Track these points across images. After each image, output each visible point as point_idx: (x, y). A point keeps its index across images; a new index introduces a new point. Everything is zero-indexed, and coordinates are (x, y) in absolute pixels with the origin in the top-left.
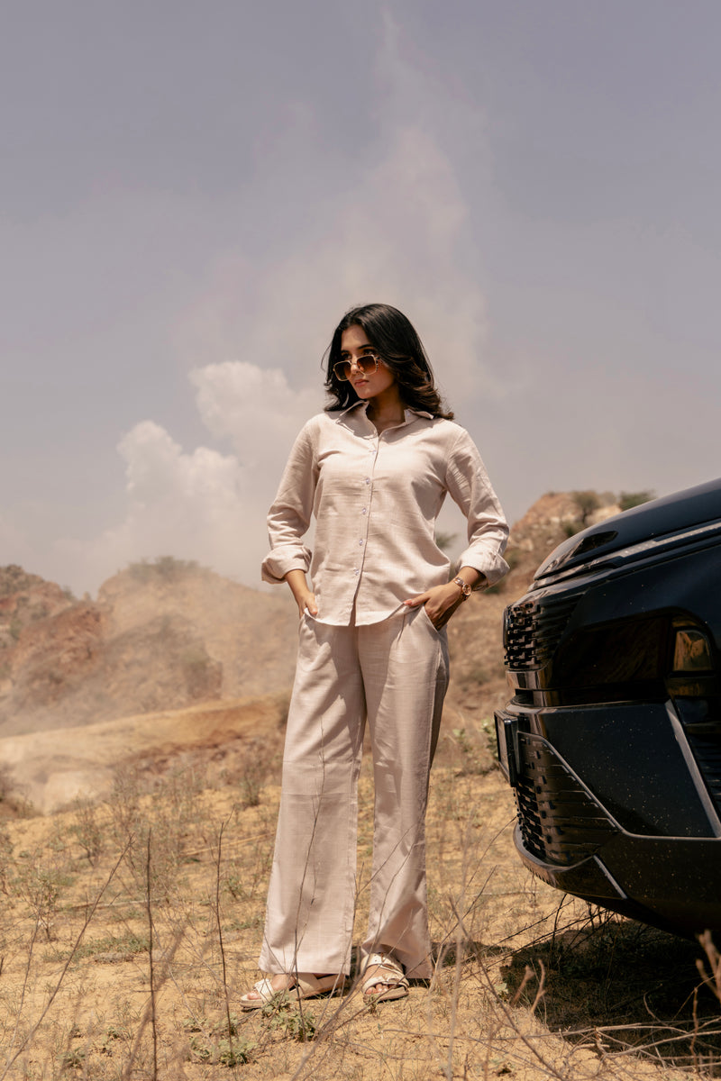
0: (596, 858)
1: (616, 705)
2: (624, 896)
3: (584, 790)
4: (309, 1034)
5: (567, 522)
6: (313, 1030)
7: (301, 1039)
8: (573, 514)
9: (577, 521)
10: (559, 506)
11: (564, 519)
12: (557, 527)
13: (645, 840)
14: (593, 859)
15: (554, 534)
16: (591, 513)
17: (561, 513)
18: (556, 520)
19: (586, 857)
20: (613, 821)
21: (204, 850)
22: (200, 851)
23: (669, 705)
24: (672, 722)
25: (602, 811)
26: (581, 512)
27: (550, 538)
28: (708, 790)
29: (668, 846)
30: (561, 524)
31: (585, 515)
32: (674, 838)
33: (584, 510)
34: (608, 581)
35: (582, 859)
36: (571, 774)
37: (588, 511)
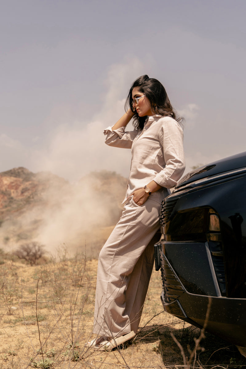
0: (178, 301)
1: (188, 242)
2: (186, 317)
3: (175, 275)
4: (76, 359)
6: (78, 357)
7: (73, 361)
13: (193, 295)
14: (176, 301)
19: (175, 300)
20: (183, 288)
21: (86, 283)
22: (84, 283)
23: (206, 244)
24: (207, 250)
25: (180, 283)
28: (217, 278)
29: (201, 299)
32: (203, 296)
34: (188, 194)
35: (173, 301)
36: (171, 268)
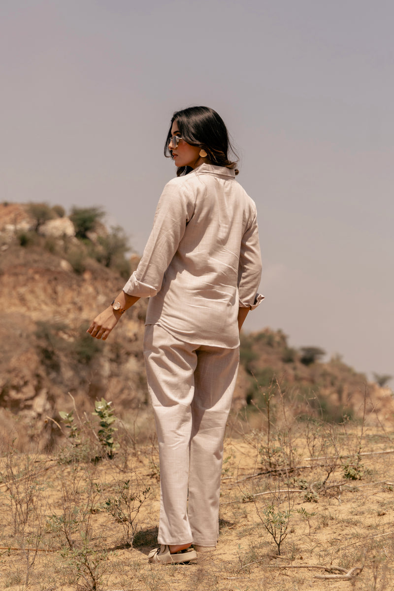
5: (22, 230)
8: (28, 223)
9: (30, 230)
10: (12, 215)
11: (19, 227)
12: (11, 234)
15: (9, 240)
16: (44, 223)
17: (14, 222)
18: (11, 227)
26: (35, 222)
27: (4, 244)
30: (16, 232)
31: (39, 225)
33: (38, 220)
37: (41, 221)
